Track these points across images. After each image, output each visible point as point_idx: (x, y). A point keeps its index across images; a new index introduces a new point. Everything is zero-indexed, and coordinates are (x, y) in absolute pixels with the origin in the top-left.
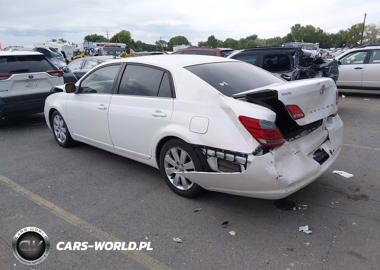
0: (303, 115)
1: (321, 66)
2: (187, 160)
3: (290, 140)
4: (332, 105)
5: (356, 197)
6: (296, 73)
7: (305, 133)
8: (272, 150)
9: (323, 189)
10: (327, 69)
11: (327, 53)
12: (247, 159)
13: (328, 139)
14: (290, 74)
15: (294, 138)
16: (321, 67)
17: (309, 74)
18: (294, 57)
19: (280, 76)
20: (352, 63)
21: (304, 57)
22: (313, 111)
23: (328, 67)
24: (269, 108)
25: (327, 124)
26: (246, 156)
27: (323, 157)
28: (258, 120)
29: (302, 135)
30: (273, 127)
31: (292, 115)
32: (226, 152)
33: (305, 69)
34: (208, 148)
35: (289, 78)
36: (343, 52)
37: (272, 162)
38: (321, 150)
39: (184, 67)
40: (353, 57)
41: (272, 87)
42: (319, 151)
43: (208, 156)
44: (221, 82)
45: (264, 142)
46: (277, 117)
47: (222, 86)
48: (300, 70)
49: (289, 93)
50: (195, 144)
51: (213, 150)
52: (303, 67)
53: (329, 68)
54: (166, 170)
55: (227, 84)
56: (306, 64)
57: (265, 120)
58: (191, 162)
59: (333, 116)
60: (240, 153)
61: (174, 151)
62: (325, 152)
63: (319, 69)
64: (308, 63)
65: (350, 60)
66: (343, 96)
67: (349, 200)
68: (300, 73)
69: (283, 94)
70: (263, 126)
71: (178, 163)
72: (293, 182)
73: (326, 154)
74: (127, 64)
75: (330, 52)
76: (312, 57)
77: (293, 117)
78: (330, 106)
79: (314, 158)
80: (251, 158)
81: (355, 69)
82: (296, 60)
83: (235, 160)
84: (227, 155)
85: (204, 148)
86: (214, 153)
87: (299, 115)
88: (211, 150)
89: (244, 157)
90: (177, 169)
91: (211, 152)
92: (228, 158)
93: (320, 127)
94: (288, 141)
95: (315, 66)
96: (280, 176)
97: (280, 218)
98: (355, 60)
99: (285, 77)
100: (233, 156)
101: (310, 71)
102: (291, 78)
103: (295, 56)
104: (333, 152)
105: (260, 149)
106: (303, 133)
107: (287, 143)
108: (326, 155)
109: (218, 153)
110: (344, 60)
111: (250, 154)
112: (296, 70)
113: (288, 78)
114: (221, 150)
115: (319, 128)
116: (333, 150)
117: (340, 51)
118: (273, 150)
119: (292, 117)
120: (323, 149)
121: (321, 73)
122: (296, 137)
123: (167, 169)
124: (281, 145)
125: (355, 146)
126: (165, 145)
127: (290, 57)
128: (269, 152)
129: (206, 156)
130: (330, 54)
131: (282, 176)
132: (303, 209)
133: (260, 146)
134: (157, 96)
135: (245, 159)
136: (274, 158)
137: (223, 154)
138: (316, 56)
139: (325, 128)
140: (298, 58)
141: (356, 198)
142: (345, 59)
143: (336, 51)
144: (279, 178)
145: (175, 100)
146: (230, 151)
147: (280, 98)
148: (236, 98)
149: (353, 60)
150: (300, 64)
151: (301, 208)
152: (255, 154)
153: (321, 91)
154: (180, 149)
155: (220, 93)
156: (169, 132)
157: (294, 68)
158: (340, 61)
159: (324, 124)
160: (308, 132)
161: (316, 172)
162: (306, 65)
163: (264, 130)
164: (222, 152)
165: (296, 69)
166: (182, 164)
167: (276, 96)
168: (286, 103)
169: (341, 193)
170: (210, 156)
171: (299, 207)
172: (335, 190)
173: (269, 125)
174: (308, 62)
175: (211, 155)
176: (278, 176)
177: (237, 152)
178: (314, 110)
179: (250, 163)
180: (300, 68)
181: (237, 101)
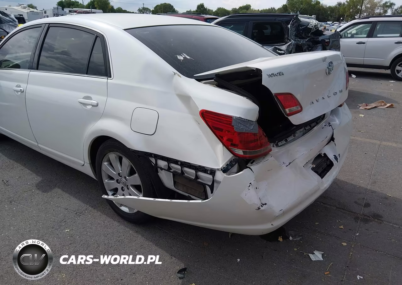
0: (300, 109)
1: (321, 38)
2: (132, 173)
3: (280, 144)
4: (341, 91)
5: (366, 217)
6: (291, 47)
7: (301, 132)
8: (252, 163)
9: (322, 204)
10: (327, 42)
11: (324, 27)
12: (213, 178)
13: (332, 139)
14: (284, 47)
15: (286, 141)
16: (320, 40)
17: (306, 48)
18: (289, 26)
19: (272, 49)
20: (352, 36)
21: (301, 27)
22: (315, 102)
23: (328, 40)
24: (248, 97)
25: (331, 116)
26: (212, 172)
27: (324, 166)
28: (230, 117)
29: (297, 135)
30: (255, 129)
31: (284, 108)
32: (184, 164)
33: (302, 42)
34: (157, 157)
35: (283, 52)
36: (340, 27)
37: (250, 183)
38: (323, 155)
39: (125, 30)
40: (354, 31)
41: (253, 64)
42: (319, 156)
43: (159, 169)
44: (180, 55)
45: (240, 152)
46: (260, 112)
47: (180, 60)
48: (296, 42)
49: (281, 74)
50: (139, 151)
51: (165, 161)
52: (299, 39)
53: (330, 41)
54: (104, 183)
55: (188, 57)
56: (303, 35)
57: (241, 118)
58: (137, 175)
59: (341, 106)
60: (204, 167)
61: (112, 156)
62: (328, 158)
63: (318, 42)
64: (305, 35)
65: (350, 33)
66: (354, 76)
67: (357, 222)
68: (295, 46)
69: (270, 76)
70: (238, 128)
71: (120, 175)
72: (282, 212)
73: (329, 160)
74: (50, 26)
75: (327, 25)
76: (310, 27)
77: (285, 112)
78: (338, 92)
79: (313, 169)
80: (220, 176)
81: (357, 43)
82: (291, 30)
83: (197, 177)
84: (186, 169)
85: (152, 157)
86: (167, 165)
87: (294, 109)
88: (163, 160)
89: (210, 174)
90: (119, 183)
91: (162, 164)
92: (187, 173)
93: (323, 122)
94: (277, 145)
95: (313, 38)
96: (263, 205)
97: (262, 257)
98: (357, 34)
99: (277, 51)
100: (193, 171)
101: (307, 45)
102: (285, 53)
103: (291, 25)
104: (338, 157)
105: (234, 164)
106: (298, 133)
107: (275, 150)
108: (328, 163)
109: (173, 165)
110: (344, 33)
111: (218, 169)
112: (291, 43)
113: (281, 52)
114: (176, 162)
115: (321, 124)
116: (339, 155)
117: (337, 25)
118: (254, 163)
119: (283, 112)
120: (325, 154)
121: (320, 46)
122: (290, 139)
123: (106, 181)
124: (265, 154)
125: (359, 139)
126: (100, 148)
127: (284, 26)
128: (247, 167)
129: (156, 168)
130: (327, 28)
131: (266, 204)
132: (295, 239)
133: (234, 158)
134: (87, 74)
135: (211, 177)
136: (255, 178)
137: (179, 167)
138: (315, 26)
139: (329, 123)
140: (293, 28)
141: (366, 219)
142: (346, 32)
143: (333, 25)
144: (262, 208)
145: (110, 81)
146: (189, 163)
147: (265, 82)
148: (199, 80)
149: (355, 34)
150: (296, 36)
151: (292, 237)
152: (225, 170)
153: (327, 70)
154: (121, 155)
155: (176, 71)
156: (102, 130)
157: (289, 41)
158: (341, 33)
159: (328, 118)
160: (305, 129)
161: (316, 191)
162: (303, 37)
163: (240, 133)
164: (178, 165)
165: (291, 41)
166: (125, 177)
167: (259, 78)
168: (274, 90)
169: (345, 210)
170: (162, 169)
171: (290, 237)
172: (338, 206)
173: (248, 126)
174: (305, 33)
175: (163, 167)
176: (259, 205)
177: (200, 166)
178: (316, 100)
179: (219, 182)
180: (295, 41)
181: (201, 85)
